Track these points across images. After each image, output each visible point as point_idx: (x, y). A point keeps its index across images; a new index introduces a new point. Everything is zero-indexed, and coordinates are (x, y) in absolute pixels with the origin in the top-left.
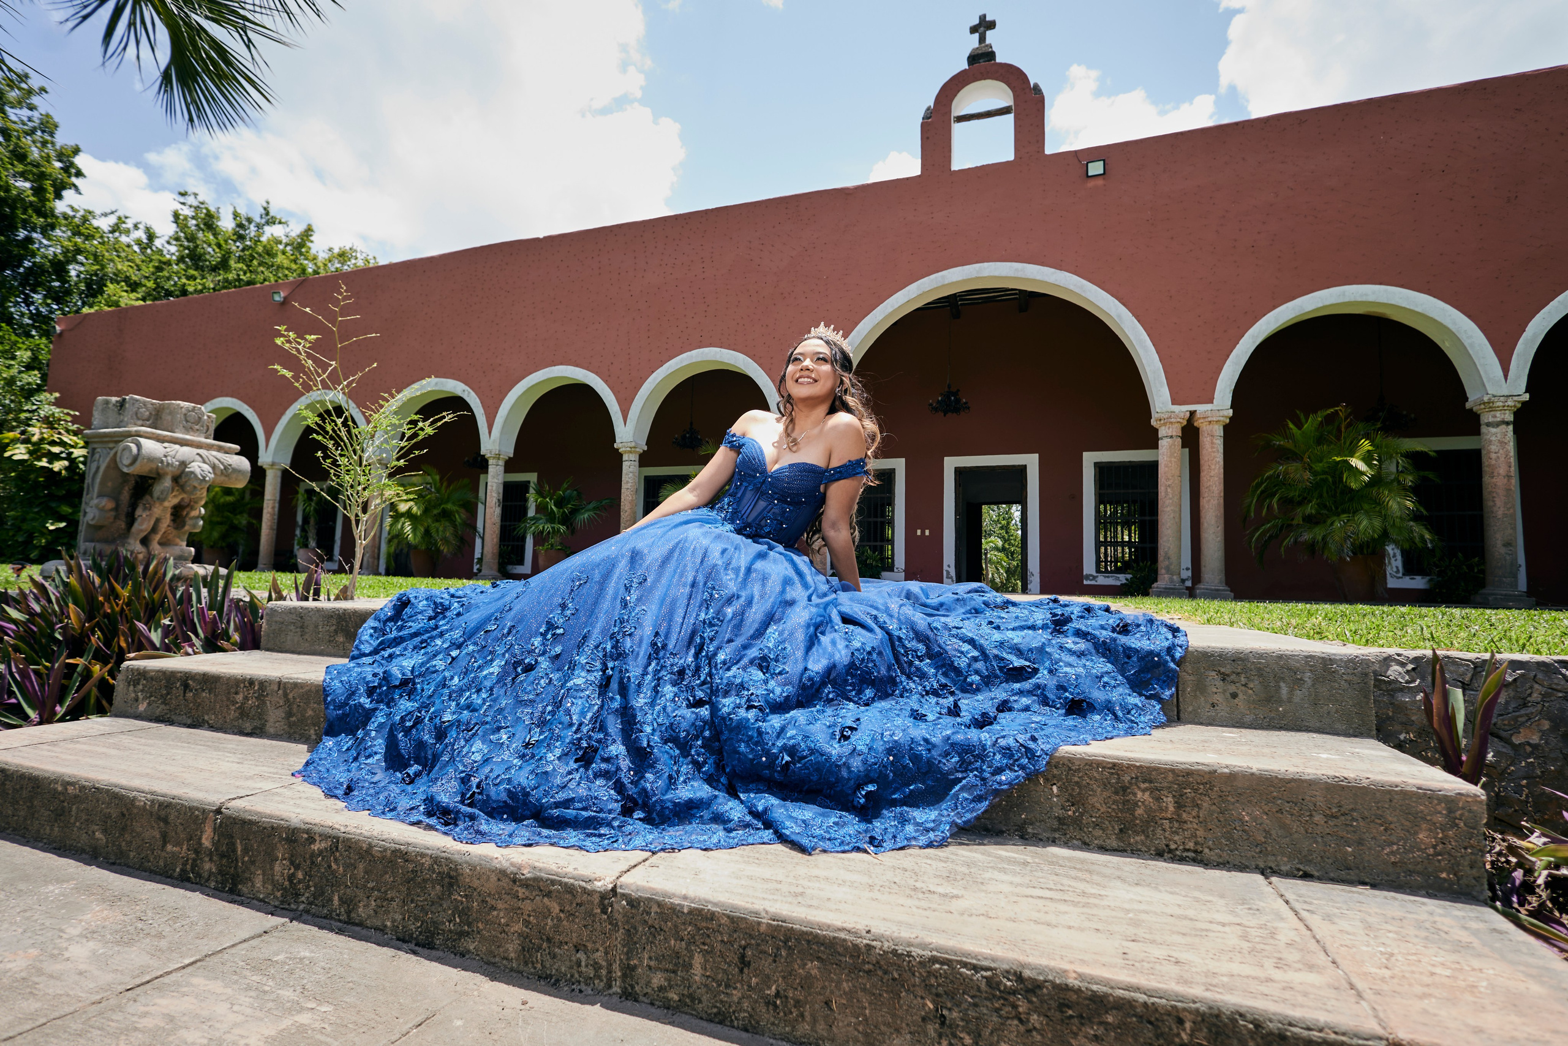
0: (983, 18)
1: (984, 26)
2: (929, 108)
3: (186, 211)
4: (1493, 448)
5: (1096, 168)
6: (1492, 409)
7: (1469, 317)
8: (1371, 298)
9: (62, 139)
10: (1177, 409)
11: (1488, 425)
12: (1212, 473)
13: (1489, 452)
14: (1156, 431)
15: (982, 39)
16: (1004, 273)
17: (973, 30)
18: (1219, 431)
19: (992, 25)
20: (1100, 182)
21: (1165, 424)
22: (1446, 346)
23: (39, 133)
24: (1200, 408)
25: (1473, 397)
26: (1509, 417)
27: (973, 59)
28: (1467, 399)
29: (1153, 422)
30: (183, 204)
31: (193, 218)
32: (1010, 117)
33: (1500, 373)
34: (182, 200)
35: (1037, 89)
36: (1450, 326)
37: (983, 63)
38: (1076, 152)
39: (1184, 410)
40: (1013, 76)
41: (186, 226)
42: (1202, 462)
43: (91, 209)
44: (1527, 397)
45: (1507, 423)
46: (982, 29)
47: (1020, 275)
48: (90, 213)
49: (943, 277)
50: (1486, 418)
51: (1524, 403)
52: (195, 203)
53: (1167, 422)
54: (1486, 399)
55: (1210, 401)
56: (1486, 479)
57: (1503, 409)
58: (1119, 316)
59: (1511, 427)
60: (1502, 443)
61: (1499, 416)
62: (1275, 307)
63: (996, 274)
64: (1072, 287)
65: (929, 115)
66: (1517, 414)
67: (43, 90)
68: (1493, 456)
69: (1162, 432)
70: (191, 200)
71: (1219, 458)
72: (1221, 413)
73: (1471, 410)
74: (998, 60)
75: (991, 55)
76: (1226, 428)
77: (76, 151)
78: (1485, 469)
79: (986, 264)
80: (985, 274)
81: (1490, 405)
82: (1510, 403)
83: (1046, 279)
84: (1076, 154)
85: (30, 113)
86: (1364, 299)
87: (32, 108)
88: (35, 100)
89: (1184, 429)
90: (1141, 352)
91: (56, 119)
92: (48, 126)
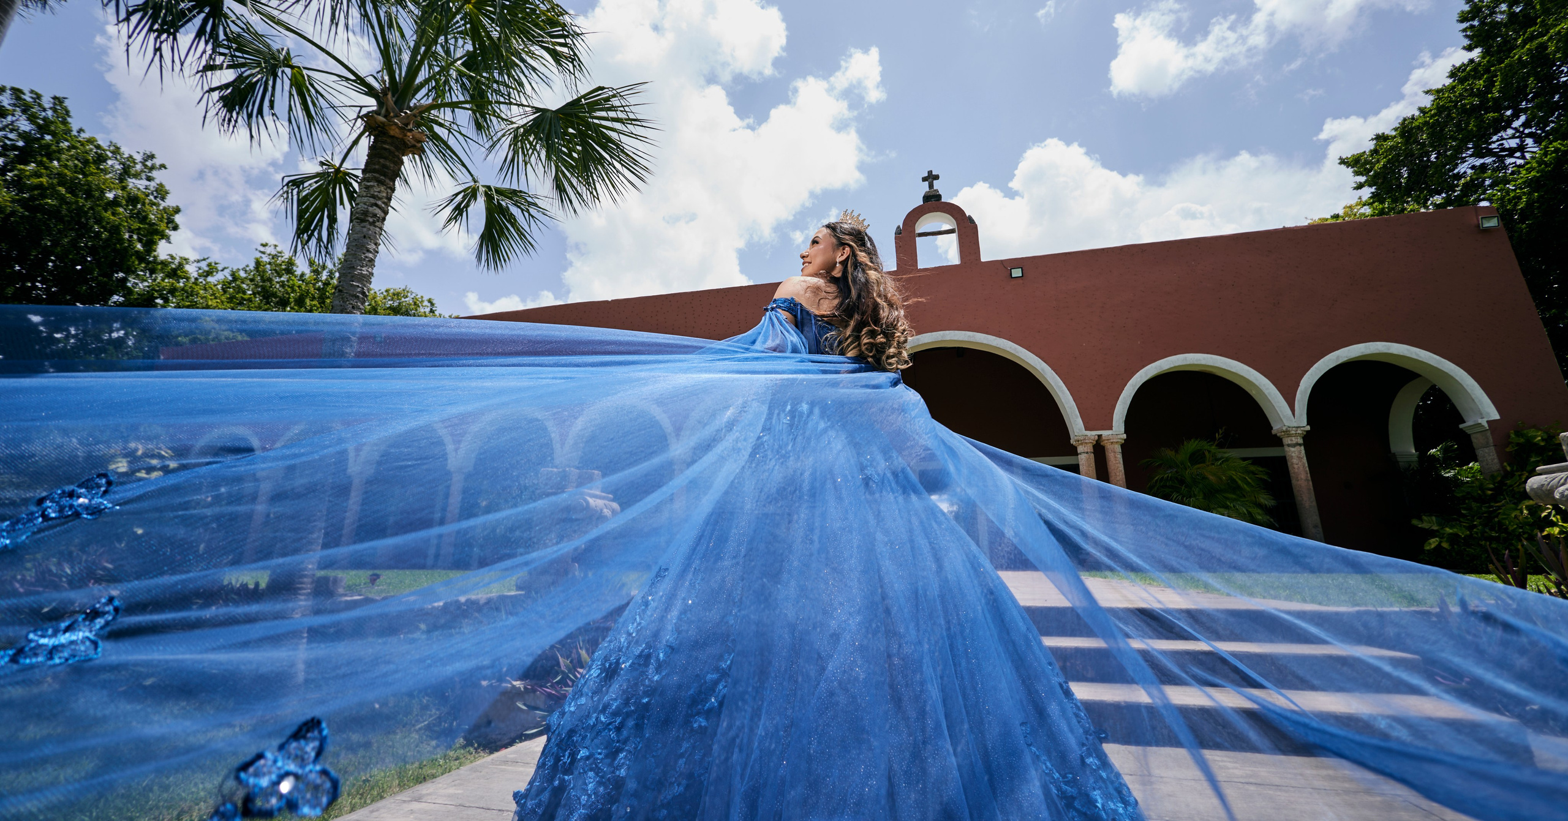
0: (930, 172)
1: (931, 178)
2: (899, 227)
3: (265, 259)
4: (1295, 461)
5: (1016, 273)
6: (1289, 435)
7: (1265, 376)
8: (1203, 362)
9: (170, 202)
10: (1089, 433)
11: (1289, 445)
12: (1118, 478)
13: (1293, 464)
14: (1076, 448)
15: (931, 186)
16: (961, 339)
17: (924, 179)
18: (1118, 449)
19: (937, 177)
20: (1021, 281)
21: (1082, 444)
22: (1253, 393)
23: (151, 197)
24: (1105, 433)
25: (1276, 427)
26: (1301, 441)
27: (927, 198)
28: (1272, 428)
29: (1072, 441)
30: (263, 253)
31: (270, 263)
32: (954, 237)
33: (1290, 413)
34: (262, 249)
35: (970, 218)
36: (1254, 381)
37: (933, 203)
38: (1002, 261)
39: (1093, 434)
40: (955, 211)
41: (264, 271)
42: (1110, 470)
43: (187, 257)
44: (1308, 428)
45: (1300, 445)
46: (930, 180)
47: (972, 340)
48: (185, 259)
49: (918, 339)
50: (1287, 441)
51: (1307, 432)
52: (274, 252)
53: (1082, 442)
54: (1284, 429)
55: (1111, 428)
56: (1294, 482)
57: (1296, 435)
58: (1043, 370)
59: (1303, 448)
60: (1299, 458)
61: (1294, 440)
62: (1144, 366)
63: (956, 338)
64: (1008, 349)
65: (899, 232)
66: (1304, 438)
67: (163, 166)
68: (1296, 466)
69: (1080, 449)
70: (268, 250)
71: (1121, 467)
72: (1119, 437)
73: (1276, 435)
74: (943, 200)
75: (939, 197)
76: (1122, 446)
77: (177, 210)
78: (1292, 475)
79: (947, 332)
80: (948, 338)
81: (1287, 433)
82: (1299, 432)
83: (990, 343)
84: (1002, 262)
85: (148, 183)
86: (1199, 363)
87: (149, 179)
88: (154, 174)
89: (1094, 447)
90: (1060, 394)
91: (167, 188)
92: (161, 192)
